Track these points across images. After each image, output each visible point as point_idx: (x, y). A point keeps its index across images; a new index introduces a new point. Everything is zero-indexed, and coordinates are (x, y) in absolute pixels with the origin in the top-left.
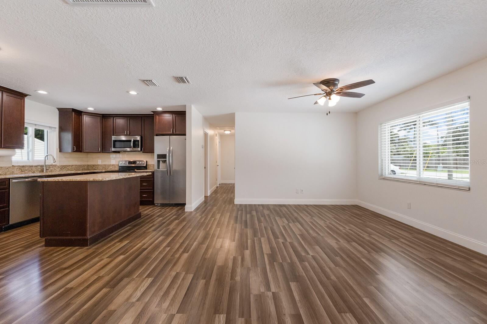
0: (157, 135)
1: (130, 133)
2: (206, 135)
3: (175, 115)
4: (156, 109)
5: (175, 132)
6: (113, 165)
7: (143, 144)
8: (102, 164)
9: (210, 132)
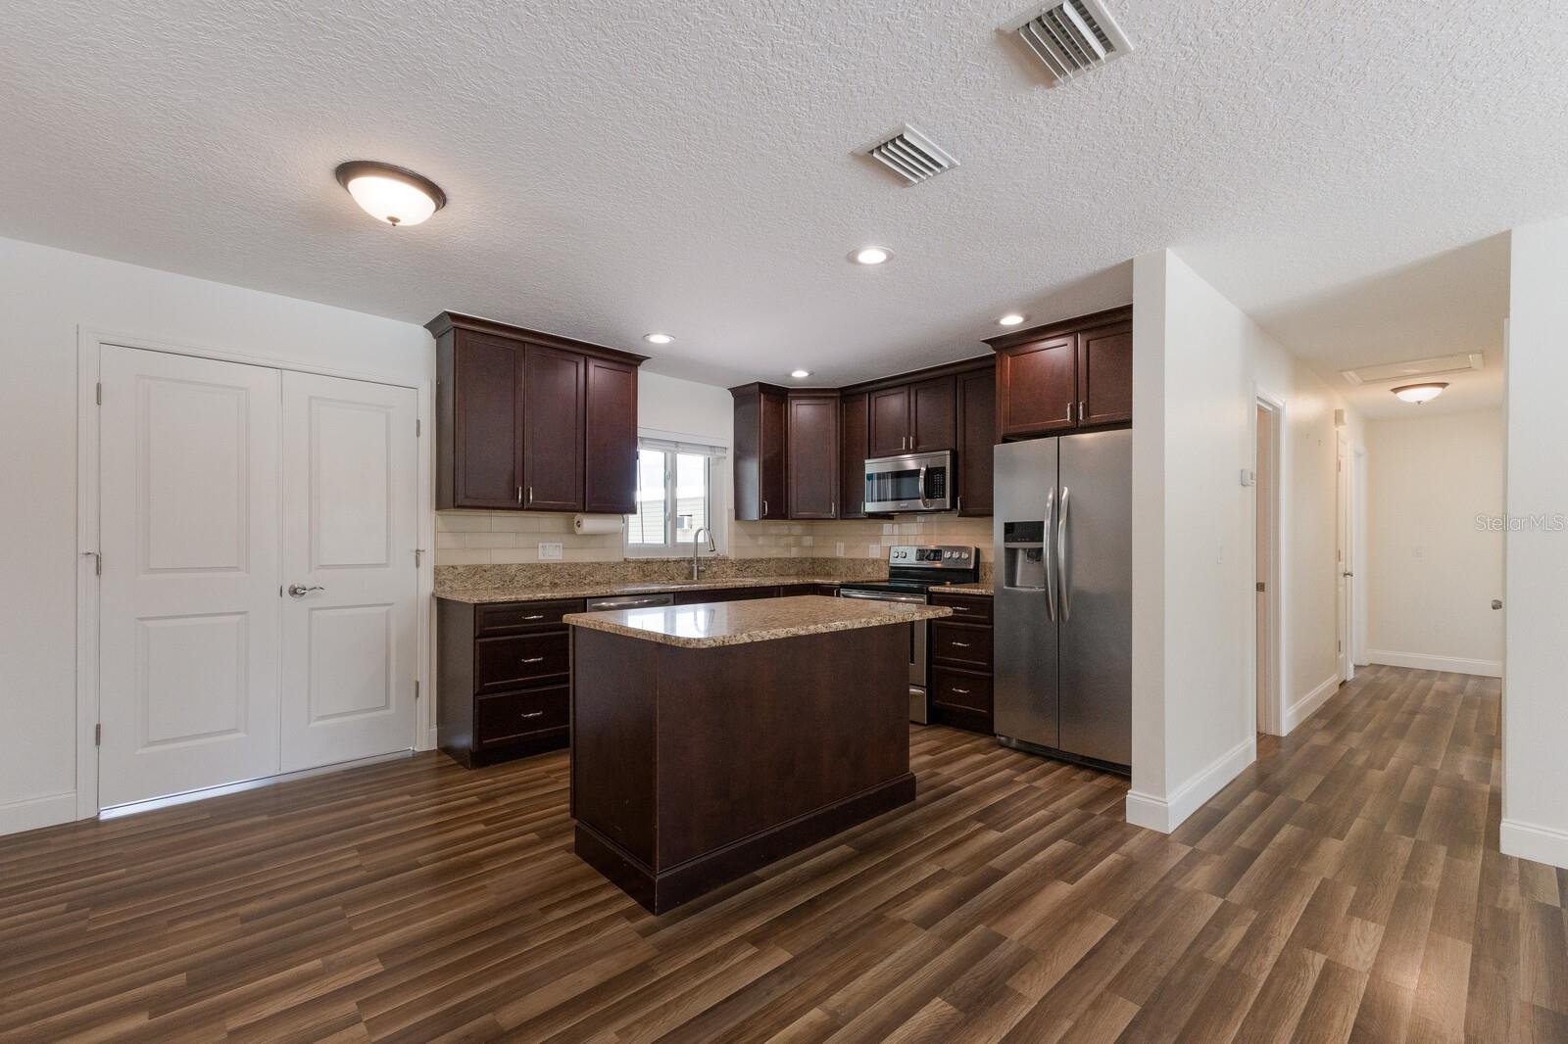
0: (1005, 440)
1: (917, 443)
2: (1267, 419)
3: (1087, 336)
4: (997, 323)
5: (1087, 413)
6: (875, 561)
7: (961, 482)
8: (847, 557)
9: (1298, 407)
